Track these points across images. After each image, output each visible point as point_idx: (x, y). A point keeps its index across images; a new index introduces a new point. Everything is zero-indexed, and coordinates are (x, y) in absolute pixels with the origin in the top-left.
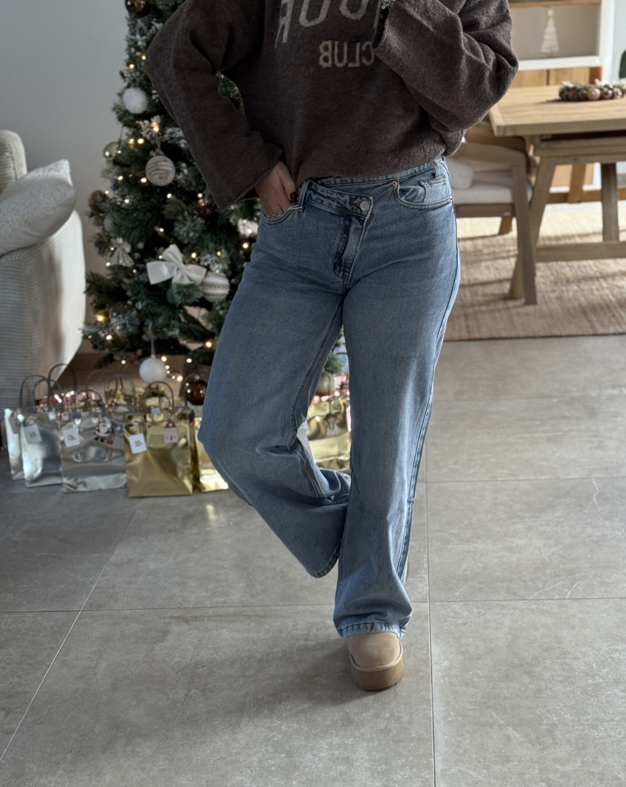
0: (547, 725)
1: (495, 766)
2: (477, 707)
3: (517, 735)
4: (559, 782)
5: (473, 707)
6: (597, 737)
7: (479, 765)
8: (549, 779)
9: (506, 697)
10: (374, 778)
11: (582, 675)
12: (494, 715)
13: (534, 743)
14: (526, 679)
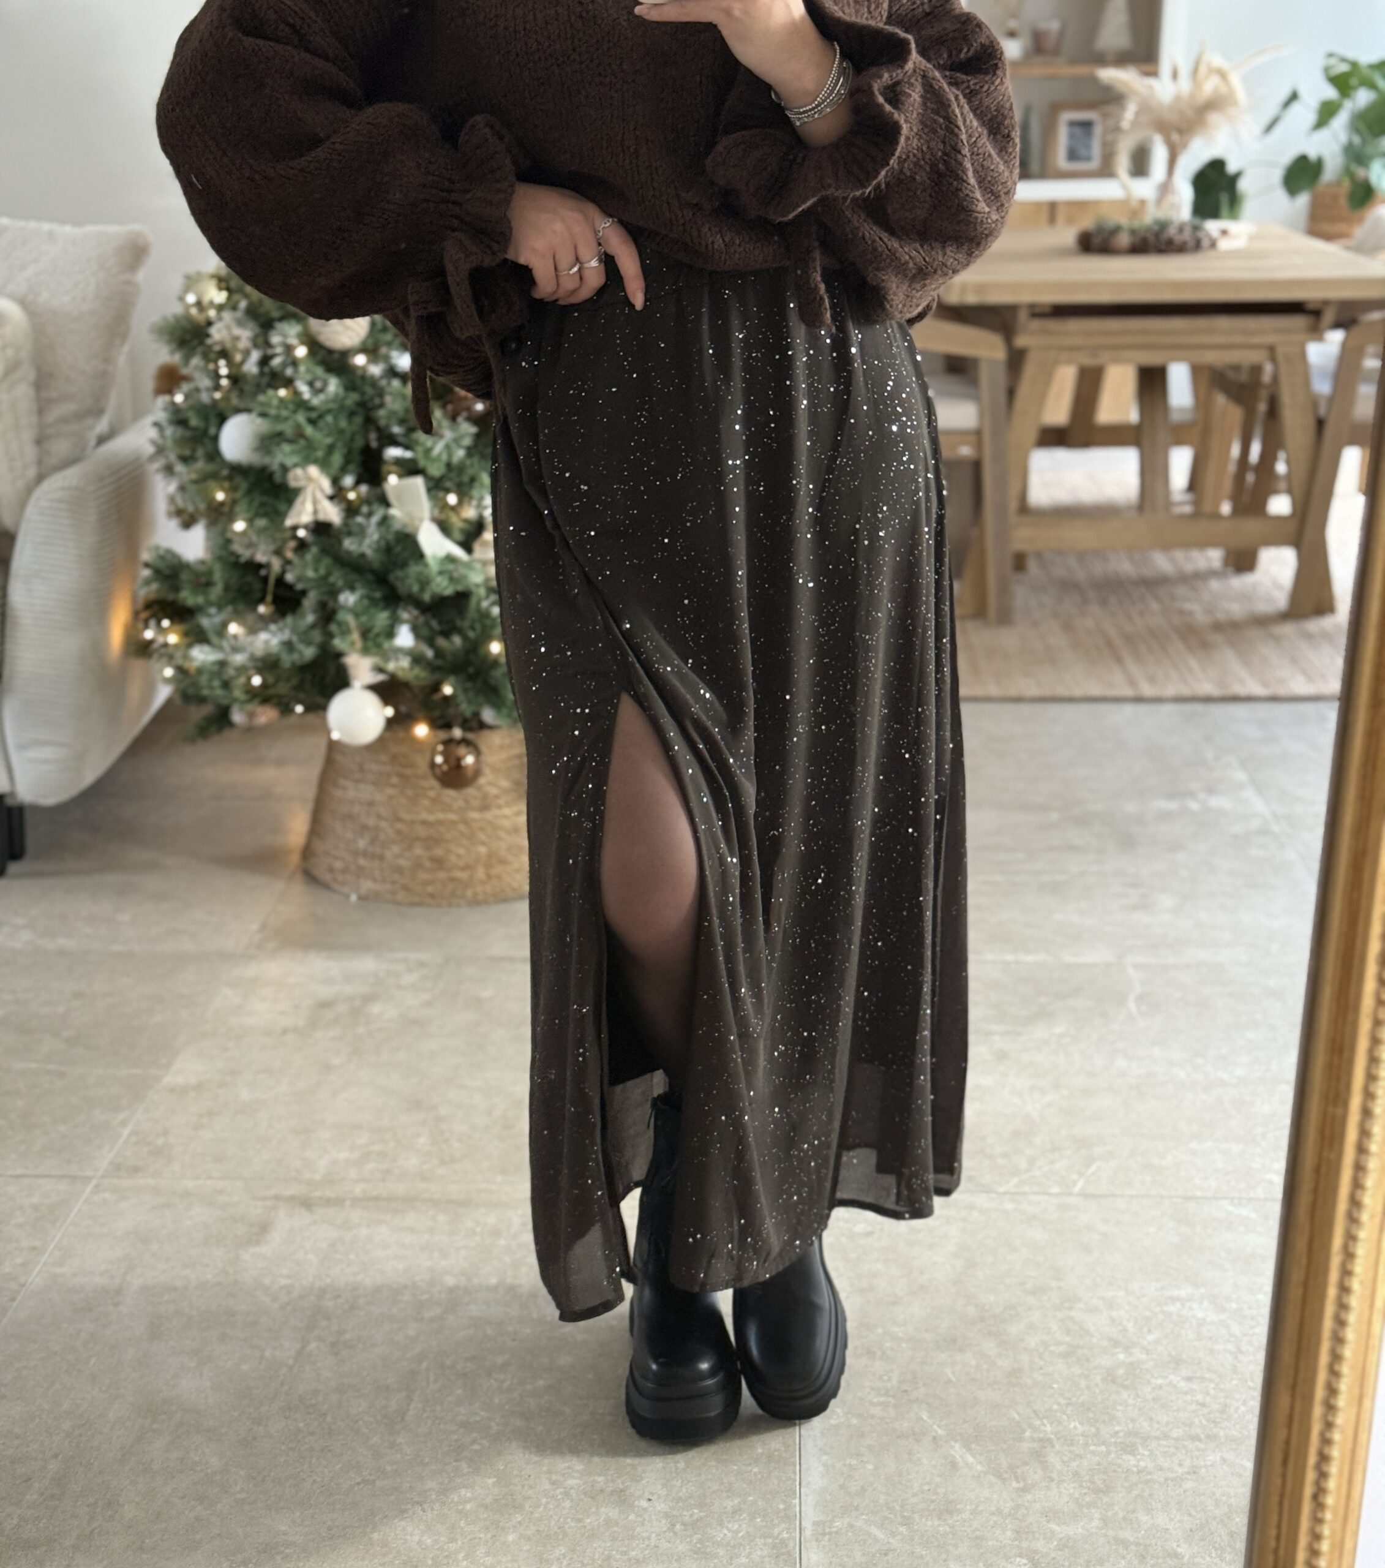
0: (1033, 1440)
1: (924, 1520)
2: (890, 1399)
3: (970, 1459)
4: (1054, 1559)
5: (882, 1399)
6: (1135, 1469)
7: (892, 1516)
8: (1036, 1552)
9: (949, 1381)
10: (675, 1533)
11: (1105, 1343)
12: (925, 1418)
13: (1005, 1476)
14: (990, 1346)
